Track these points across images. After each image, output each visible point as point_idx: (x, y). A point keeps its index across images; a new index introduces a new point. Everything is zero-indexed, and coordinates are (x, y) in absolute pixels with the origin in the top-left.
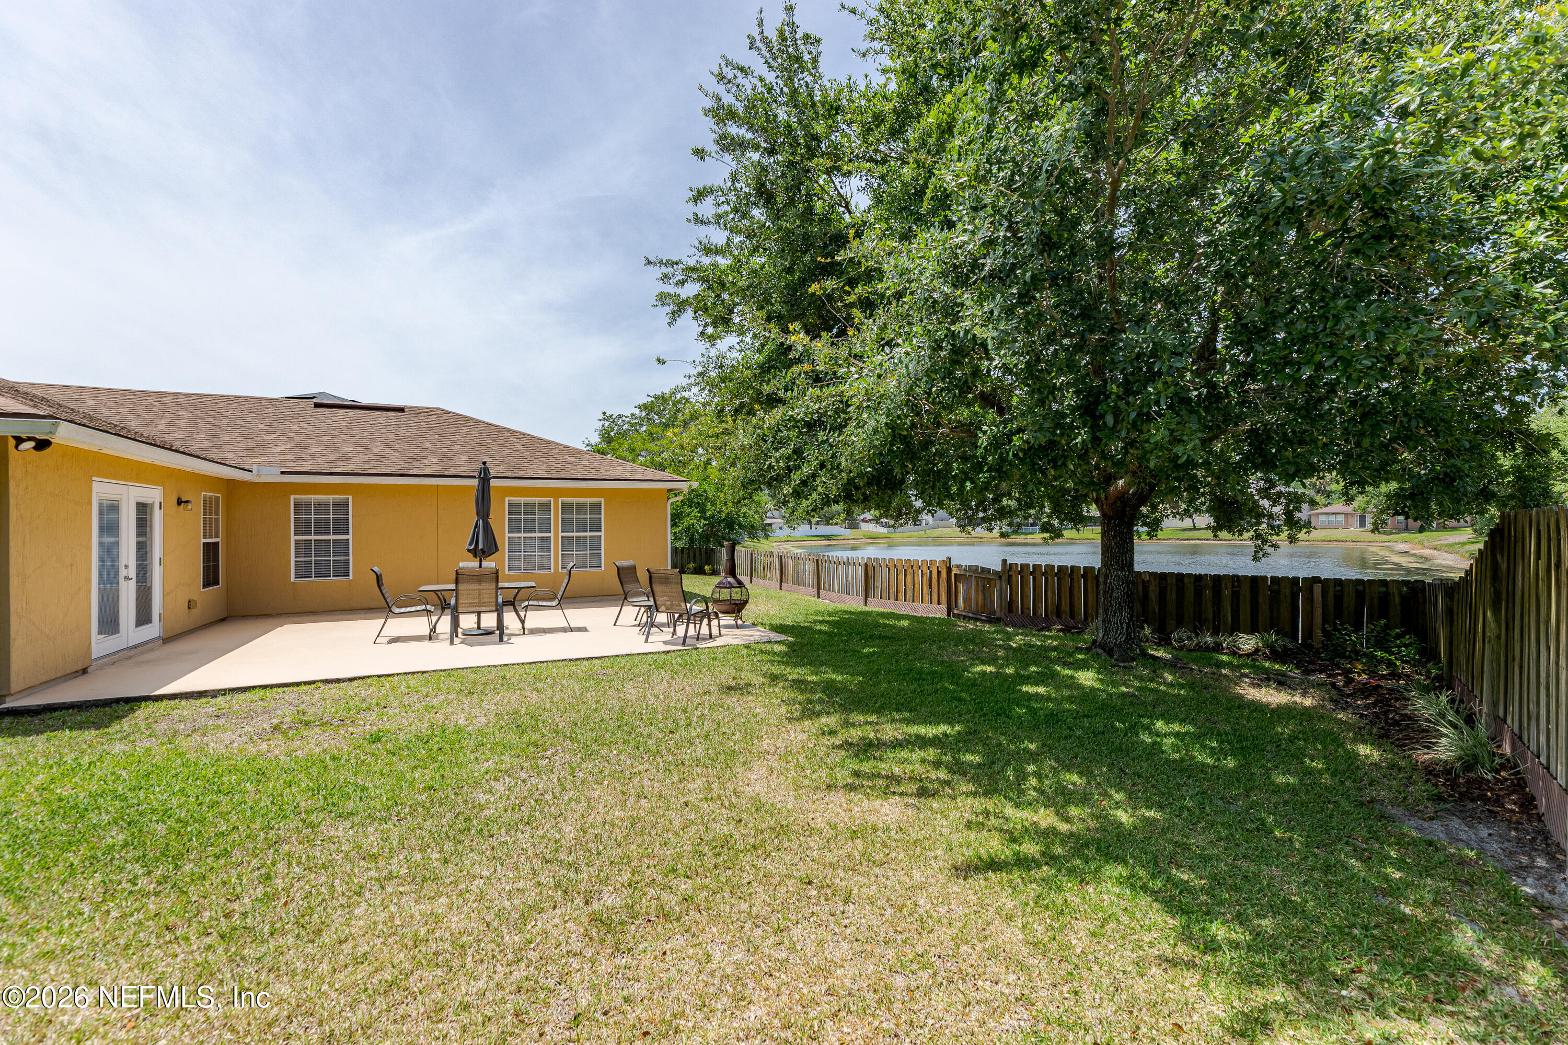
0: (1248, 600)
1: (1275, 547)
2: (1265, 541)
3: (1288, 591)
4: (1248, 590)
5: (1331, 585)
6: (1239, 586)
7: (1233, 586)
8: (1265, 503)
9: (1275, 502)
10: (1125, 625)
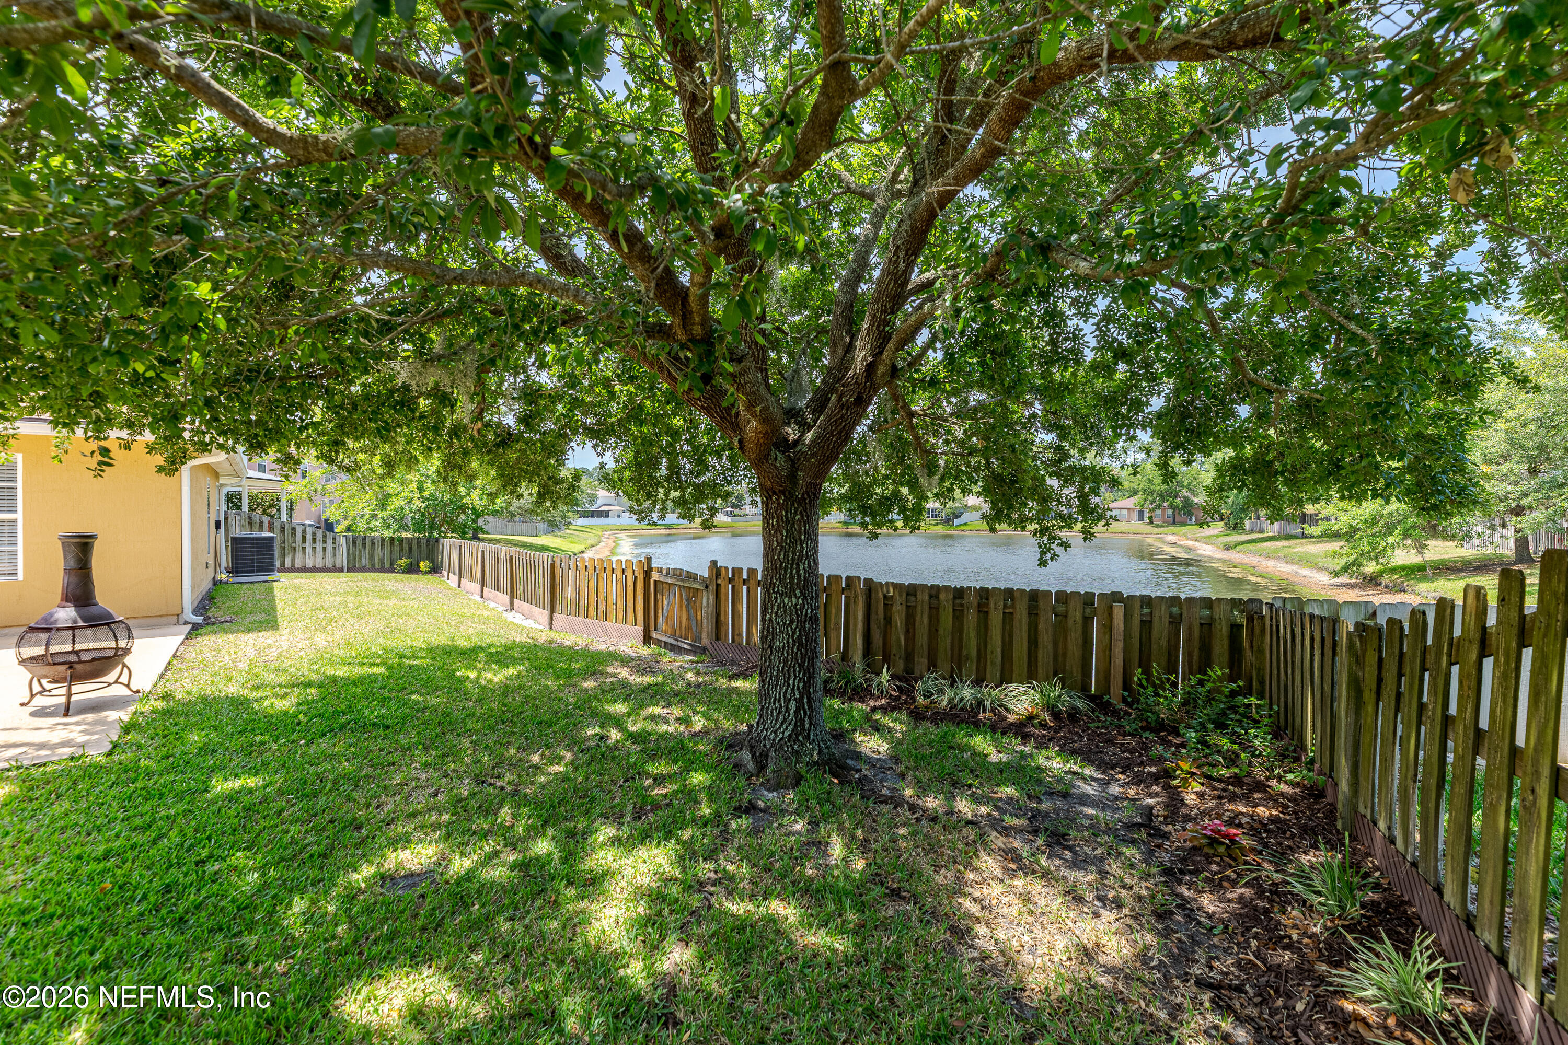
0: (1025, 627)
1: (1066, 545)
2: (1053, 538)
3: (1078, 616)
4: (1025, 613)
5: (1137, 605)
6: (1013, 606)
7: (1005, 606)
8: (1054, 483)
9: (1066, 481)
10: (793, 705)
